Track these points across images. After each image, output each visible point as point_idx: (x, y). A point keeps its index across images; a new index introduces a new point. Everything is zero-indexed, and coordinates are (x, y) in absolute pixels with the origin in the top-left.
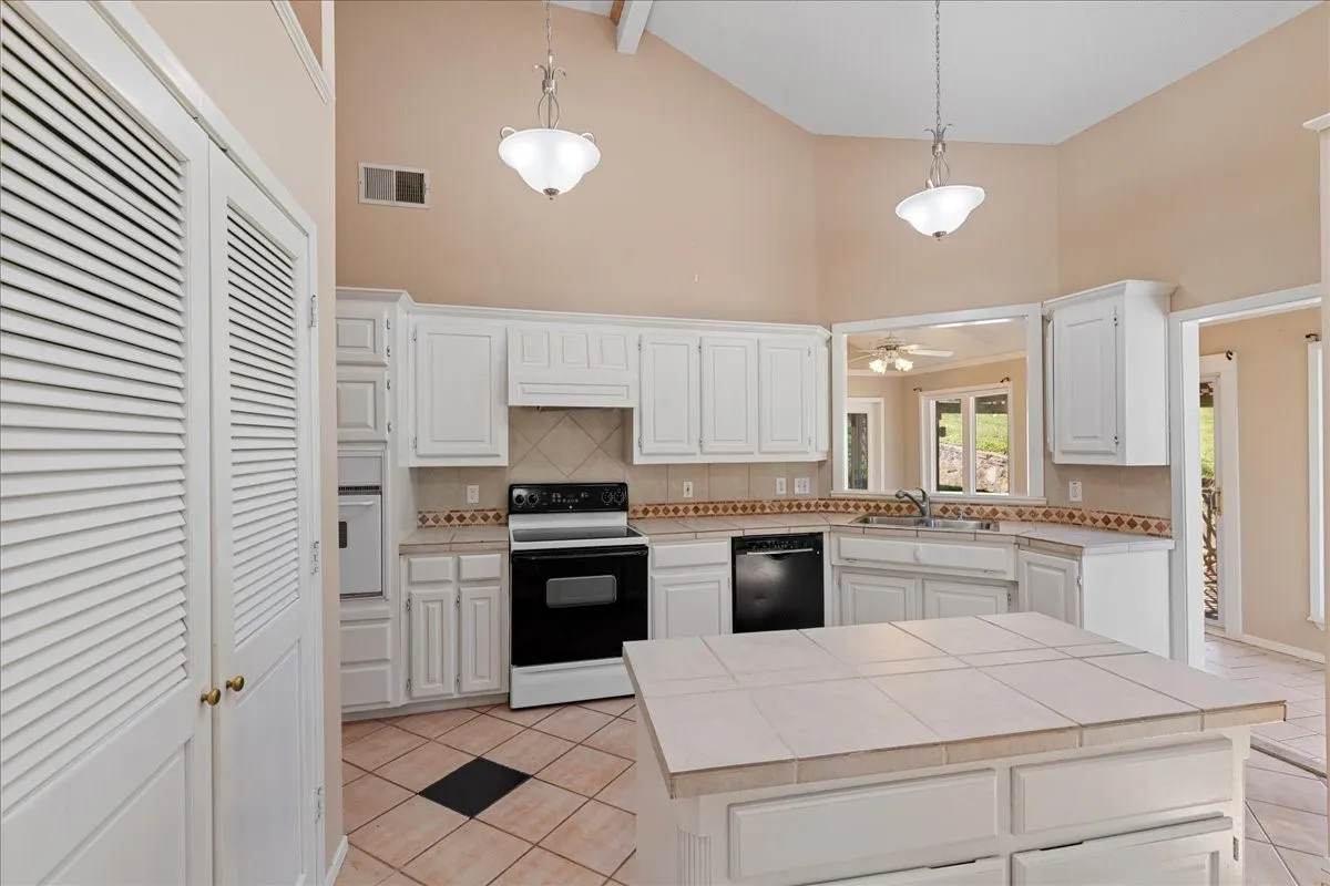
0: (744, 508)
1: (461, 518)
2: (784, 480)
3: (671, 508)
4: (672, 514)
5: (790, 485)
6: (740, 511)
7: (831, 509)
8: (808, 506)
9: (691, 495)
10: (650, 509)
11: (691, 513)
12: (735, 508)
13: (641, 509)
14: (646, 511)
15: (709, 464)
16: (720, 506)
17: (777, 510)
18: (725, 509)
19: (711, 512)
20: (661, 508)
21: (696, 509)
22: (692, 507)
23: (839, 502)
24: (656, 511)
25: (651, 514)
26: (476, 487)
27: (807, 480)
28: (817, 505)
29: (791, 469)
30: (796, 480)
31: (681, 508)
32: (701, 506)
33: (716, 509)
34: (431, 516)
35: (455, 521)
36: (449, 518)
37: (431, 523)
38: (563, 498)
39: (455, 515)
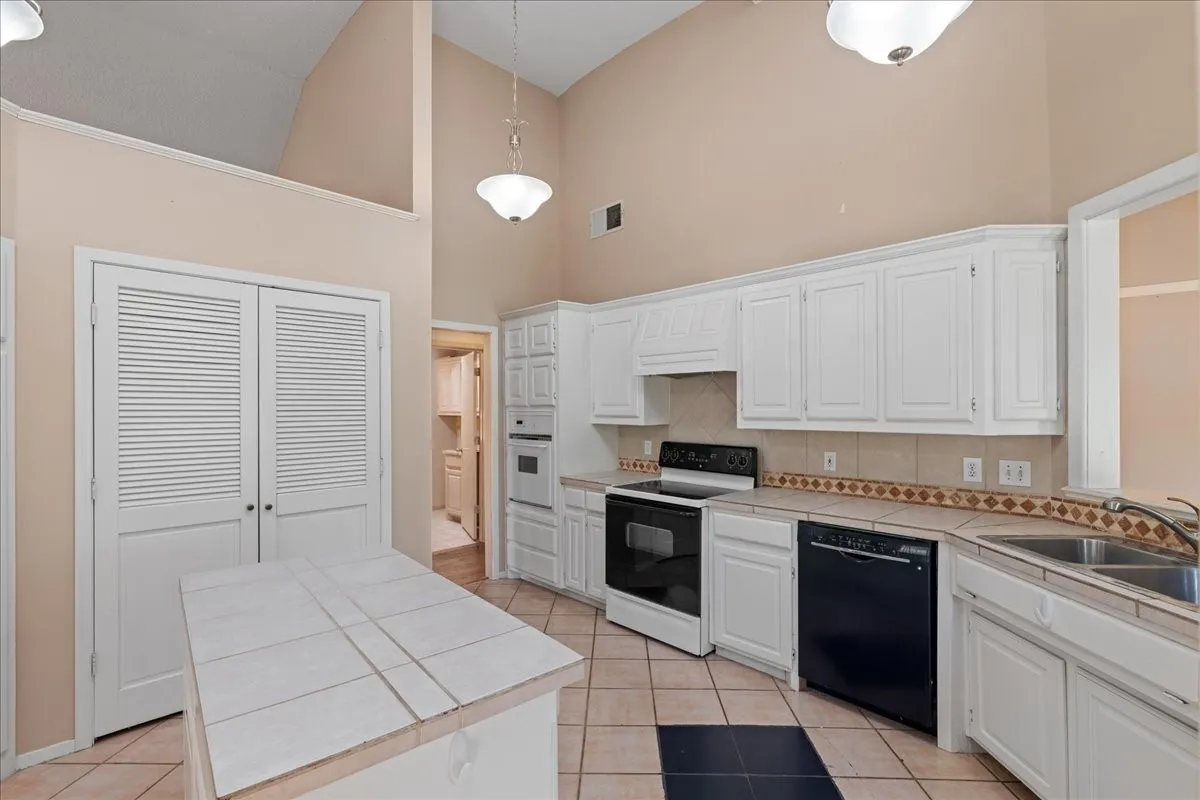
0: (909, 494)
1: (642, 466)
2: (978, 462)
3: (810, 480)
4: (811, 487)
5: (990, 470)
6: (903, 497)
7: (1069, 517)
8: (1028, 506)
9: (833, 469)
10: (788, 478)
11: (834, 489)
12: (895, 492)
13: (778, 477)
14: (783, 480)
15: (858, 433)
16: (874, 486)
17: (964, 503)
18: (881, 491)
19: (860, 492)
20: (799, 479)
21: (841, 486)
22: (835, 482)
23: (1080, 508)
24: (793, 482)
25: (788, 484)
26: (650, 442)
27: (1027, 465)
28: (1047, 507)
29: (994, 447)
30: (1003, 464)
31: (822, 481)
32: (847, 483)
33: (866, 489)
34: (625, 462)
35: (638, 468)
36: (635, 465)
37: (625, 467)
38: (696, 457)
39: (638, 463)
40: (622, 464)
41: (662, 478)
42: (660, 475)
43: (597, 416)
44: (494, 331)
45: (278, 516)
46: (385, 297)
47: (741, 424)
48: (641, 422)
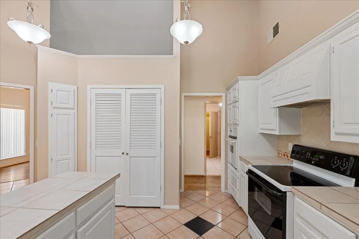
1: (288, 156)
34: (280, 153)
35: (286, 157)
36: (284, 155)
37: (280, 155)
38: (310, 156)
39: (286, 154)
40: (279, 153)
41: (293, 165)
42: (292, 164)
43: (261, 129)
44: (223, 95)
45: (130, 157)
46: (162, 87)
47: (334, 138)
48: (277, 133)
